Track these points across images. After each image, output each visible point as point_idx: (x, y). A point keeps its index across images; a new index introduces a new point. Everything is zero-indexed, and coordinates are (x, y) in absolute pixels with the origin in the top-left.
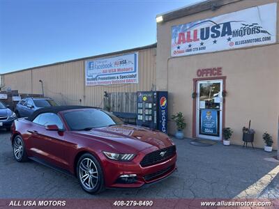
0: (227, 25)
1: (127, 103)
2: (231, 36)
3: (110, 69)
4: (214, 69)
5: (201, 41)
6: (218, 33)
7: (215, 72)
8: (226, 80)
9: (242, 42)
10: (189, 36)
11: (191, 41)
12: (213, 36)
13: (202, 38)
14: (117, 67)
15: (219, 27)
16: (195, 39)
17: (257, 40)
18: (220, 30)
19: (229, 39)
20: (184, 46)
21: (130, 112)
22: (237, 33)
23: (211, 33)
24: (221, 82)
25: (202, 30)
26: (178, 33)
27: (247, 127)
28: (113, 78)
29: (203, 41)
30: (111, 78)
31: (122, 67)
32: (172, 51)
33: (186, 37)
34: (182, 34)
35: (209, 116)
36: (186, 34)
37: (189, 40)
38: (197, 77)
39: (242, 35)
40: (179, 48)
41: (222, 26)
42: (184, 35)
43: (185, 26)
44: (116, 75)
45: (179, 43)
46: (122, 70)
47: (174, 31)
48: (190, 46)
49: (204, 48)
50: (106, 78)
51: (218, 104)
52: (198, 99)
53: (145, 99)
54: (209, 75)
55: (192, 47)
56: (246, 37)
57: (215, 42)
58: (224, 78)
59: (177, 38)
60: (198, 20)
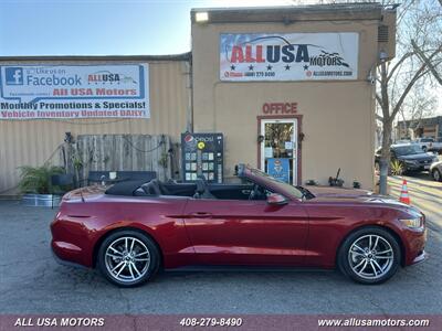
0: (303, 48)
1: (127, 152)
2: (308, 64)
3: (74, 87)
4: (288, 104)
5: (268, 63)
6: (292, 56)
7: (288, 108)
8: (303, 120)
9: (322, 74)
10: (249, 53)
11: (253, 60)
12: (285, 59)
13: (270, 59)
14: (94, 87)
15: (293, 49)
16: (260, 60)
17: (339, 73)
18: (295, 53)
19: (306, 67)
20: (242, 67)
21: (135, 169)
22: (315, 61)
23: (282, 55)
24: (294, 121)
25: (269, 48)
26: (232, 45)
27: (334, 177)
28: (84, 106)
29: (272, 64)
30: (79, 106)
31: (108, 86)
32: (222, 72)
33: (244, 53)
34: (238, 48)
35: (278, 166)
36: (244, 49)
37: (249, 59)
38: (263, 114)
39: (320, 65)
40: (233, 68)
41: (296, 48)
42: (241, 50)
43: (243, 37)
44: (93, 102)
45: (233, 60)
46: (110, 92)
47: (223, 40)
48: (251, 68)
49: (273, 74)
50: (66, 106)
51: (291, 151)
52: (263, 144)
53: (201, 145)
54: (280, 112)
55: (255, 70)
56: (326, 68)
57: (288, 68)
58: (299, 118)
59: (230, 53)
60: (263, 33)
